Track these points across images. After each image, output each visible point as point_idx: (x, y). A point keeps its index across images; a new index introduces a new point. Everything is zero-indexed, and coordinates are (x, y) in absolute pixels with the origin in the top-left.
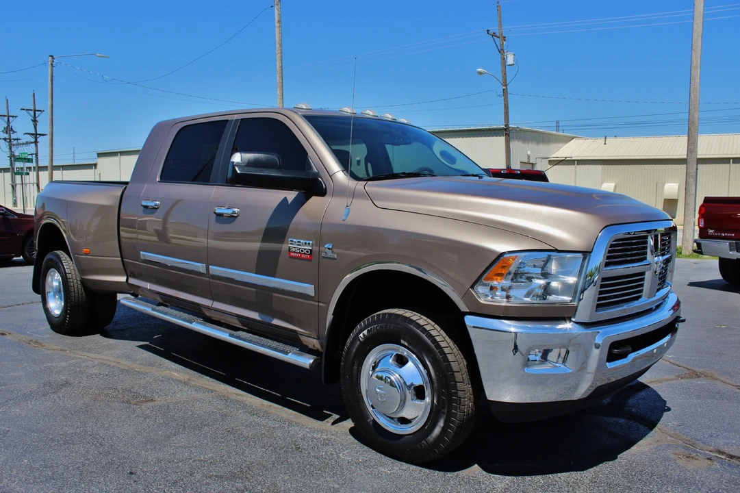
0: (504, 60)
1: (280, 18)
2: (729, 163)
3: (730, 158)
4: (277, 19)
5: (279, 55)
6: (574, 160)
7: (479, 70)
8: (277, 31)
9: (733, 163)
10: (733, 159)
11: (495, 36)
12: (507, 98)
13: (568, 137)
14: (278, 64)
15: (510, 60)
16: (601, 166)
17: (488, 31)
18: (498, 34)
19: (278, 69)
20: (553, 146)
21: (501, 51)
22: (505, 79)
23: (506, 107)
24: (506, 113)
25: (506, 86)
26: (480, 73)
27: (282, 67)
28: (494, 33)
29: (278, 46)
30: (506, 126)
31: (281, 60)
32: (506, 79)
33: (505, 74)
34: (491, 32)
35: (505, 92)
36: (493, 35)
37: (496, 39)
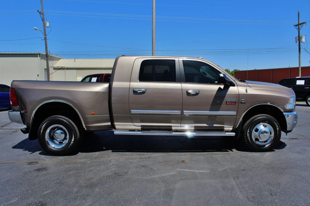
0: (44, 25)
6: (65, 68)
7: (35, 28)
12: (46, 41)
13: (59, 58)
15: (48, 25)
16: (75, 70)
17: (38, 11)
18: (41, 13)
20: (55, 62)
21: (43, 20)
24: (46, 48)
25: (46, 36)
26: (36, 29)
28: (40, 12)
30: (46, 53)
32: (46, 33)
33: (45, 30)
34: (39, 11)
35: (45, 38)
36: (40, 13)
37: (41, 15)
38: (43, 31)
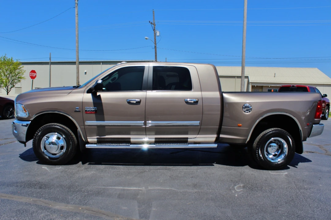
0: (155, 34)
1: (78, 13)
2: (235, 78)
3: (236, 76)
4: (76, 13)
5: (77, 29)
7: (146, 37)
8: (76, 18)
9: (237, 78)
10: (237, 76)
11: (152, 24)
12: (156, 49)
14: (77, 32)
15: (158, 34)
17: (150, 21)
18: (153, 23)
19: (77, 35)
21: (154, 30)
22: (155, 41)
23: (156, 53)
24: (156, 56)
25: (156, 44)
26: (146, 39)
27: (78, 34)
29: (77, 25)
31: (78, 31)
34: (150, 22)
35: (155, 47)
36: (151, 23)
37: (152, 25)
38: (154, 41)
